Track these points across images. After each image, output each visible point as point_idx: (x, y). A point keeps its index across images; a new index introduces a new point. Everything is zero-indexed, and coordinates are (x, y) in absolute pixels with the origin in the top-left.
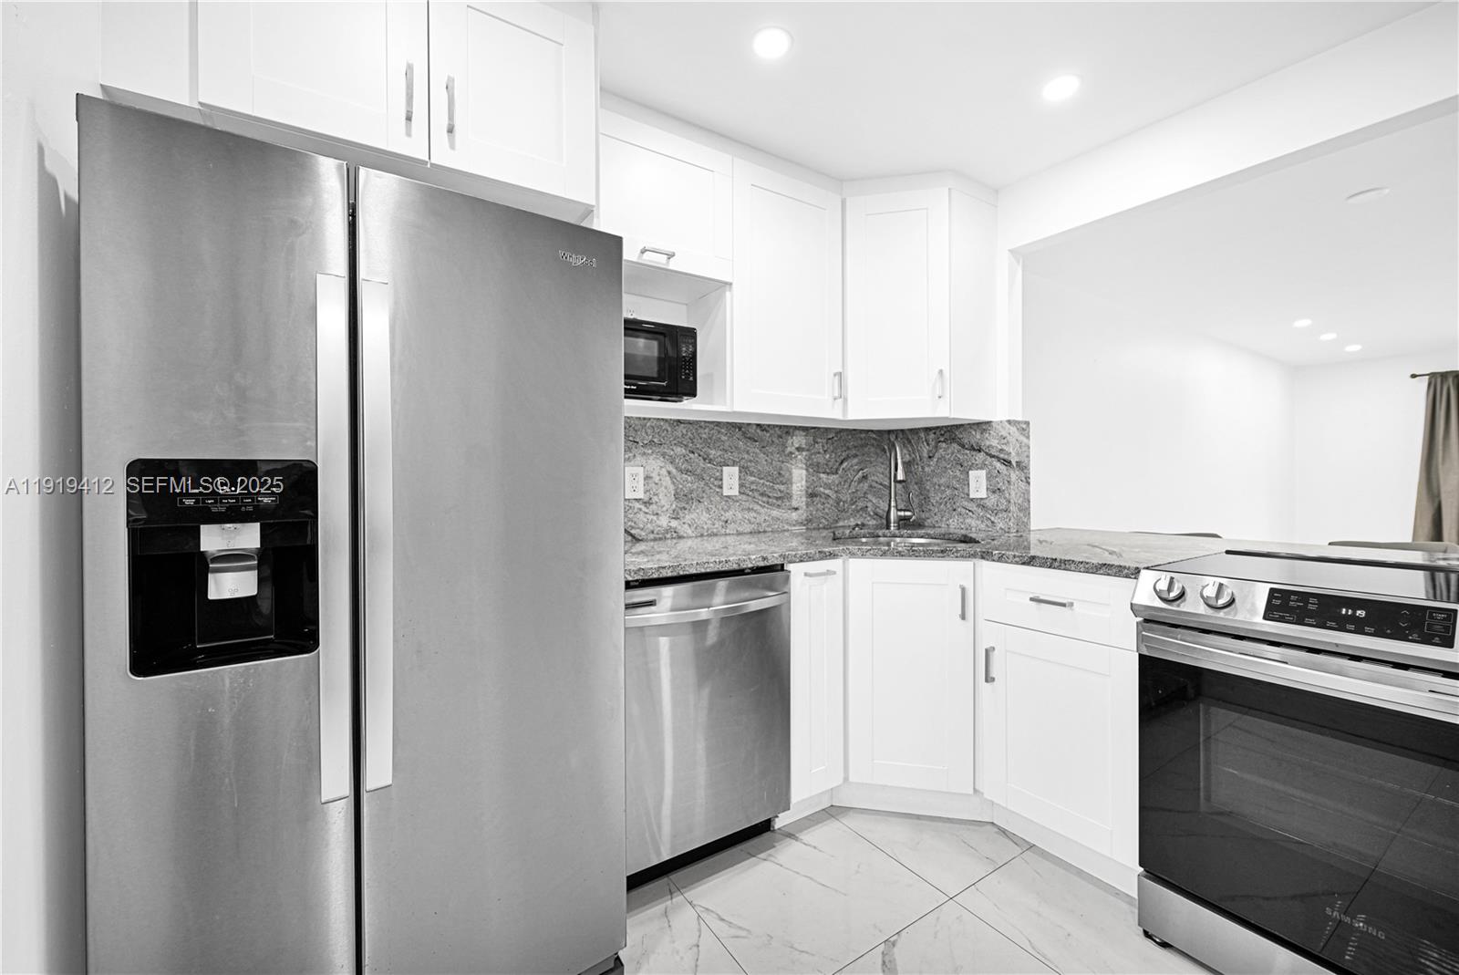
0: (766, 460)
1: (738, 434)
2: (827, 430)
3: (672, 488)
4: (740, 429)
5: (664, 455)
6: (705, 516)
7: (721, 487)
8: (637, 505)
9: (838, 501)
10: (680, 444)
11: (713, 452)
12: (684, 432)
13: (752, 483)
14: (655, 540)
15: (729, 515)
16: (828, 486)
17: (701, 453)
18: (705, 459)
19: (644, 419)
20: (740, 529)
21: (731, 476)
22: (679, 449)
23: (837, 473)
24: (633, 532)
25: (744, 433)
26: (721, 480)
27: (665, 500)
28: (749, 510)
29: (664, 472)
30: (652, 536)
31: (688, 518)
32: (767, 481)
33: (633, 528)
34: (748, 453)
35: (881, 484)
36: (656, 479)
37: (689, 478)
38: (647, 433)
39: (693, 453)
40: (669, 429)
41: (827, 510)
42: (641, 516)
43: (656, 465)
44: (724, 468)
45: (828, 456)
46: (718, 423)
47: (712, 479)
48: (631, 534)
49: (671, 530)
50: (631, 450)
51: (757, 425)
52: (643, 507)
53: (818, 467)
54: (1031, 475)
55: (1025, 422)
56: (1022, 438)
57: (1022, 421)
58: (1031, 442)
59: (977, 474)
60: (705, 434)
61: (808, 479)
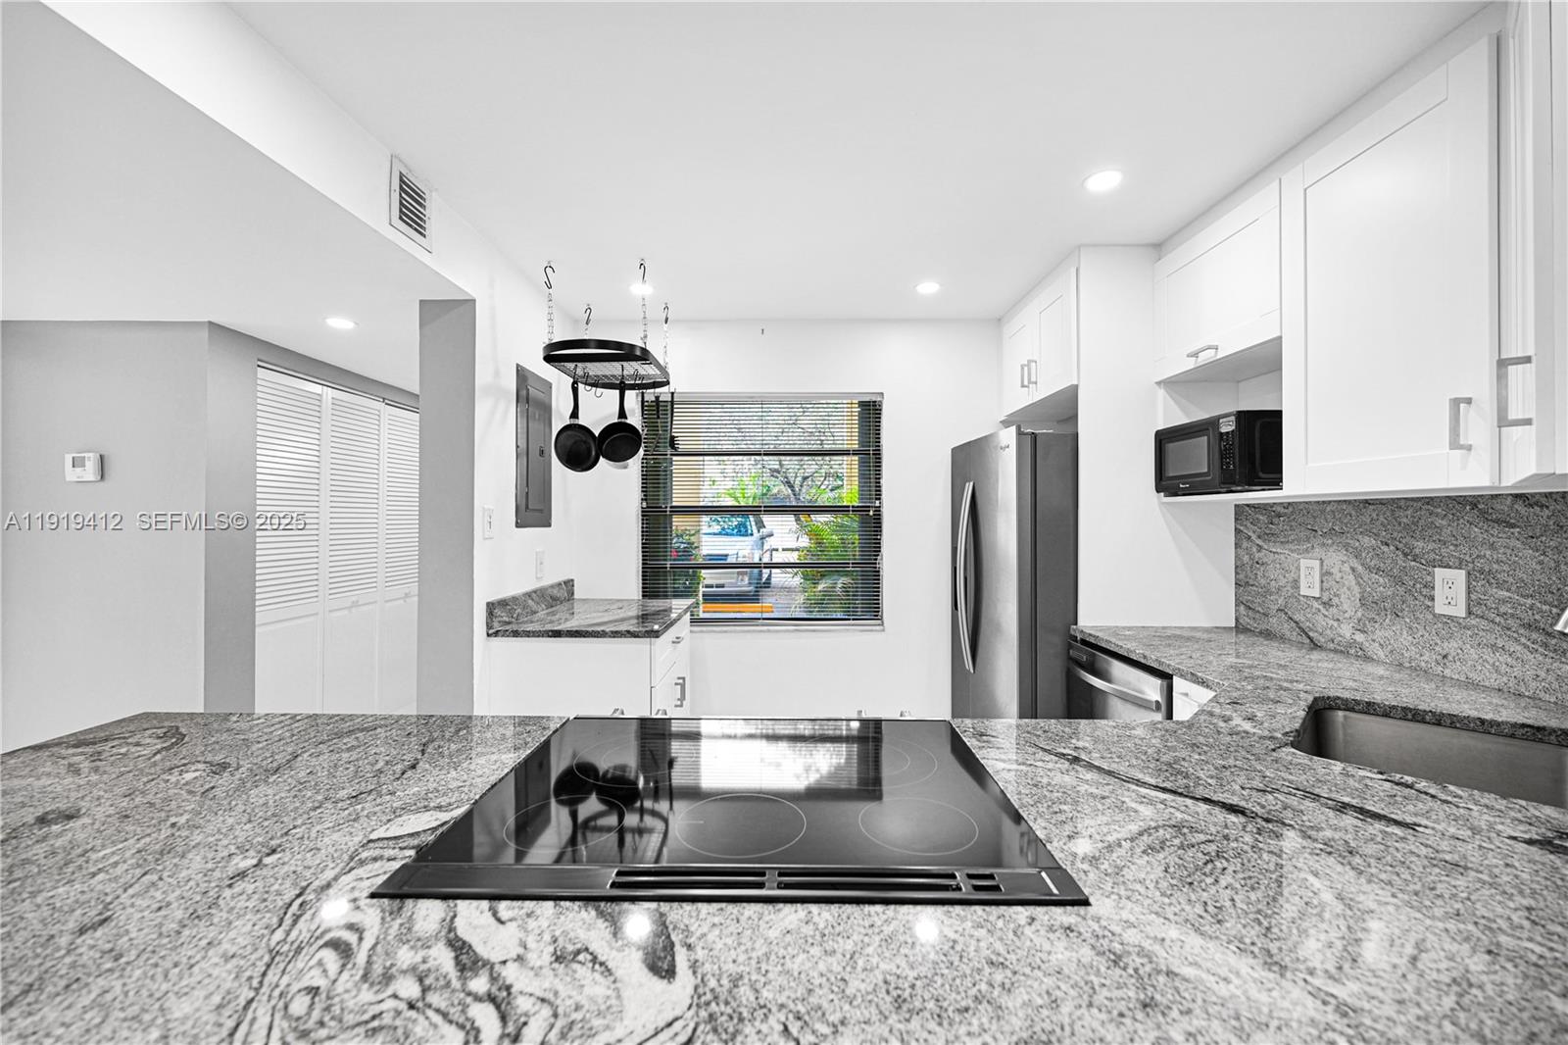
0: (1541, 563)
1: (1470, 515)
3: (1357, 589)
4: (1474, 506)
5: (1346, 546)
6: (1406, 639)
7: (1433, 600)
8: (1316, 605)
10: (1368, 532)
11: (1420, 544)
12: (1374, 515)
13: (1504, 601)
14: (1335, 651)
15: (1451, 646)
17: (1400, 546)
18: (1406, 555)
19: (1324, 502)
21: (1450, 589)
22: (1367, 538)
24: (1311, 634)
25: (1483, 513)
26: (1433, 588)
27: (1348, 603)
28: (1492, 647)
29: (1346, 568)
30: (1331, 646)
31: (1380, 635)
32: (1545, 603)
33: (1311, 630)
34: (1492, 546)
36: (1338, 576)
37: (1381, 579)
38: (1326, 520)
39: (1387, 545)
40: (1353, 513)
42: (1320, 618)
43: (1337, 560)
44: (1439, 571)
46: (1429, 501)
47: (1418, 586)
48: (1309, 637)
49: (1353, 643)
50: (1308, 540)
51: (1517, 496)
52: (1321, 607)
60: (1406, 517)
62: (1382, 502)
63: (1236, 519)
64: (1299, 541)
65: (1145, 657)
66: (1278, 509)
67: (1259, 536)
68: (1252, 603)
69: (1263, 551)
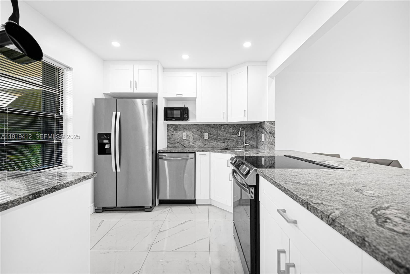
0: (216, 132)
2: (234, 124)
3: (193, 137)
4: (209, 125)
5: (191, 131)
6: (200, 143)
7: (204, 137)
8: (185, 141)
9: (237, 142)
11: (202, 130)
12: (195, 126)
13: (212, 137)
14: (189, 147)
15: (206, 143)
16: (233, 138)
18: (200, 132)
19: (187, 124)
20: (209, 146)
22: (194, 130)
23: (236, 134)
24: (184, 146)
27: (191, 139)
28: (211, 142)
29: (191, 134)
30: (188, 147)
31: (196, 143)
32: (216, 136)
33: (184, 145)
34: (211, 130)
35: (251, 137)
36: (189, 136)
37: (196, 136)
38: (187, 127)
39: (197, 130)
40: (192, 126)
41: (233, 143)
42: (186, 143)
43: (189, 133)
44: (205, 134)
45: (234, 131)
46: (204, 124)
47: (202, 136)
49: (192, 146)
50: (184, 130)
51: (214, 124)
52: (186, 141)
53: (231, 133)
54: (276, 135)
55: (273, 121)
56: (271, 125)
57: (272, 121)
58: (276, 126)
59: (263, 135)
60: (200, 126)
61: (228, 136)
62: (197, 124)
63: (167, 127)
64: (182, 130)
65: (189, 151)
66: (178, 125)
67: (173, 130)
68: (171, 142)
69: (174, 133)
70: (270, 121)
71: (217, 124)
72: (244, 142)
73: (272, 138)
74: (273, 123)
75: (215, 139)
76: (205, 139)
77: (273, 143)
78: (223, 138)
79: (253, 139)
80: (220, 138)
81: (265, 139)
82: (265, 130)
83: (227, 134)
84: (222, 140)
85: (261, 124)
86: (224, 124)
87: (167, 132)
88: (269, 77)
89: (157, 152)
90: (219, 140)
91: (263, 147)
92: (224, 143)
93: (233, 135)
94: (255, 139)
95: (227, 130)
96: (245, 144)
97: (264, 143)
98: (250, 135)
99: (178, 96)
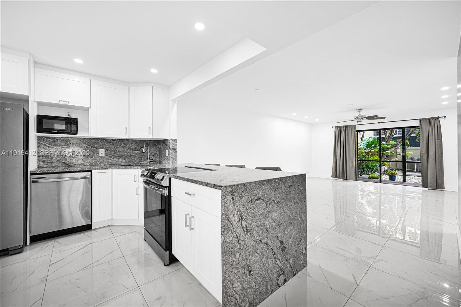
0: (114, 148)
1: (105, 141)
2: (136, 140)
5: (79, 146)
6: (93, 161)
7: (99, 154)
8: (70, 158)
9: (139, 158)
11: (96, 145)
12: (86, 141)
13: (110, 153)
15: (102, 160)
16: (135, 154)
18: (93, 147)
19: (73, 138)
20: (105, 164)
21: (102, 152)
22: (85, 145)
23: (139, 150)
24: (69, 164)
25: (107, 141)
26: (99, 152)
27: (80, 157)
28: (108, 159)
30: (76, 165)
31: (88, 161)
32: (115, 152)
33: (69, 163)
34: (108, 146)
35: (155, 153)
38: (74, 141)
39: (89, 146)
40: (81, 140)
41: (135, 160)
42: (72, 160)
43: (77, 149)
44: (100, 149)
45: (136, 147)
46: (98, 139)
47: (96, 152)
48: (68, 165)
49: (82, 164)
50: (68, 145)
51: (111, 139)
52: (72, 158)
53: (132, 149)
54: (178, 151)
55: (176, 139)
56: (174, 143)
57: (174, 139)
58: (178, 144)
59: (167, 151)
60: (93, 141)
61: (129, 152)
62: (88, 139)
63: (39, 140)
64: (65, 145)
66: (57, 138)
67: (49, 145)
68: (46, 161)
69: (51, 148)
70: (173, 139)
71: (115, 139)
72: (148, 158)
73: (175, 154)
74: (175, 141)
75: (113, 156)
76: (100, 155)
77: (176, 158)
78: (123, 154)
79: (157, 155)
80: (120, 154)
81: (169, 155)
82: (168, 147)
83: (128, 151)
84: (122, 156)
85: (164, 142)
86: (125, 140)
87: (38, 147)
88: (172, 100)
89: (29, 174)
90: (118, 157)
91: (166, 162)
92: (125, 159)
93: (135, 151)
94: (158, 155)
95: (128, 146)
96: (149, 160)
97: (167, 158)
98: (154, 150)
99: (61, 103)
